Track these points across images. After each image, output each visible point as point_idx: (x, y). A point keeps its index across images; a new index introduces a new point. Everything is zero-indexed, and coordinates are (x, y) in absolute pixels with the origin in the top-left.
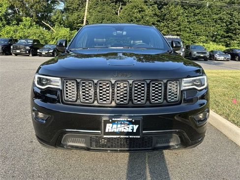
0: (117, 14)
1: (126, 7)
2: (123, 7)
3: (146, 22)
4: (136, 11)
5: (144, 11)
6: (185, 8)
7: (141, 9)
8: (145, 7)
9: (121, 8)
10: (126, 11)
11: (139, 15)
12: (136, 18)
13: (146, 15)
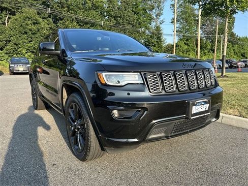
0: (4, 24)
1: (15, 17)
2: (11, 16)
3: (43, 35)
4: (29, 22)
5: (39, 23)
6: (79, 25)
7: (35, 22)
8: (40, 20)
9: (9, 18)
10: (17, 22)
11: (34, 28)
12: (31, 30)
13: (42, 28)
